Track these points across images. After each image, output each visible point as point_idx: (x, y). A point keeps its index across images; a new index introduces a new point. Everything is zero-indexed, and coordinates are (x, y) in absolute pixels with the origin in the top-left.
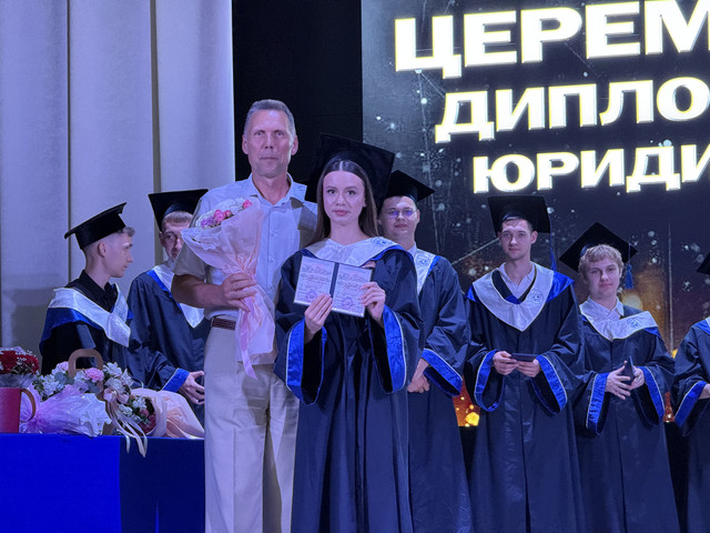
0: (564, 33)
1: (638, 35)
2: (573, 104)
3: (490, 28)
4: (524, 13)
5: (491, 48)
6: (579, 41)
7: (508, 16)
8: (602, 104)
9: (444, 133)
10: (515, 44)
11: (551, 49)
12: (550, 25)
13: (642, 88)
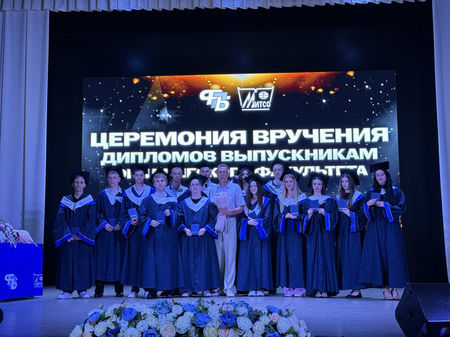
0: (135, 139)
1: (154, 141)
2: (137, 157)
3: (116, 137)
4: (125, 133)
5: (116, 142)
6: (139, 142)
7: (121, 134)
8: (144, 157)
9: (103, 163)
10: (123, 141)
11: (132, 143)
12: (132, 137)
13: (155, 154)
